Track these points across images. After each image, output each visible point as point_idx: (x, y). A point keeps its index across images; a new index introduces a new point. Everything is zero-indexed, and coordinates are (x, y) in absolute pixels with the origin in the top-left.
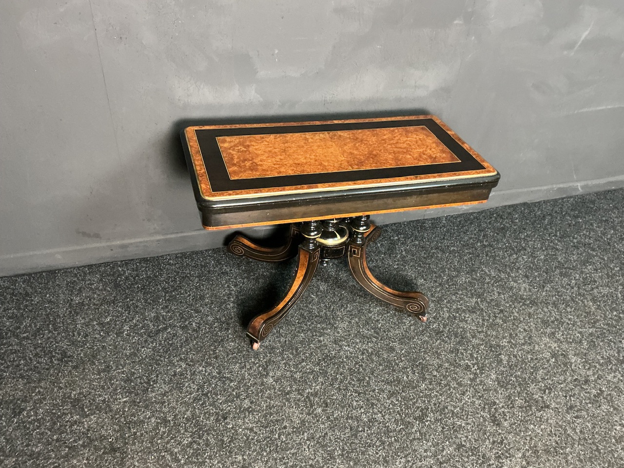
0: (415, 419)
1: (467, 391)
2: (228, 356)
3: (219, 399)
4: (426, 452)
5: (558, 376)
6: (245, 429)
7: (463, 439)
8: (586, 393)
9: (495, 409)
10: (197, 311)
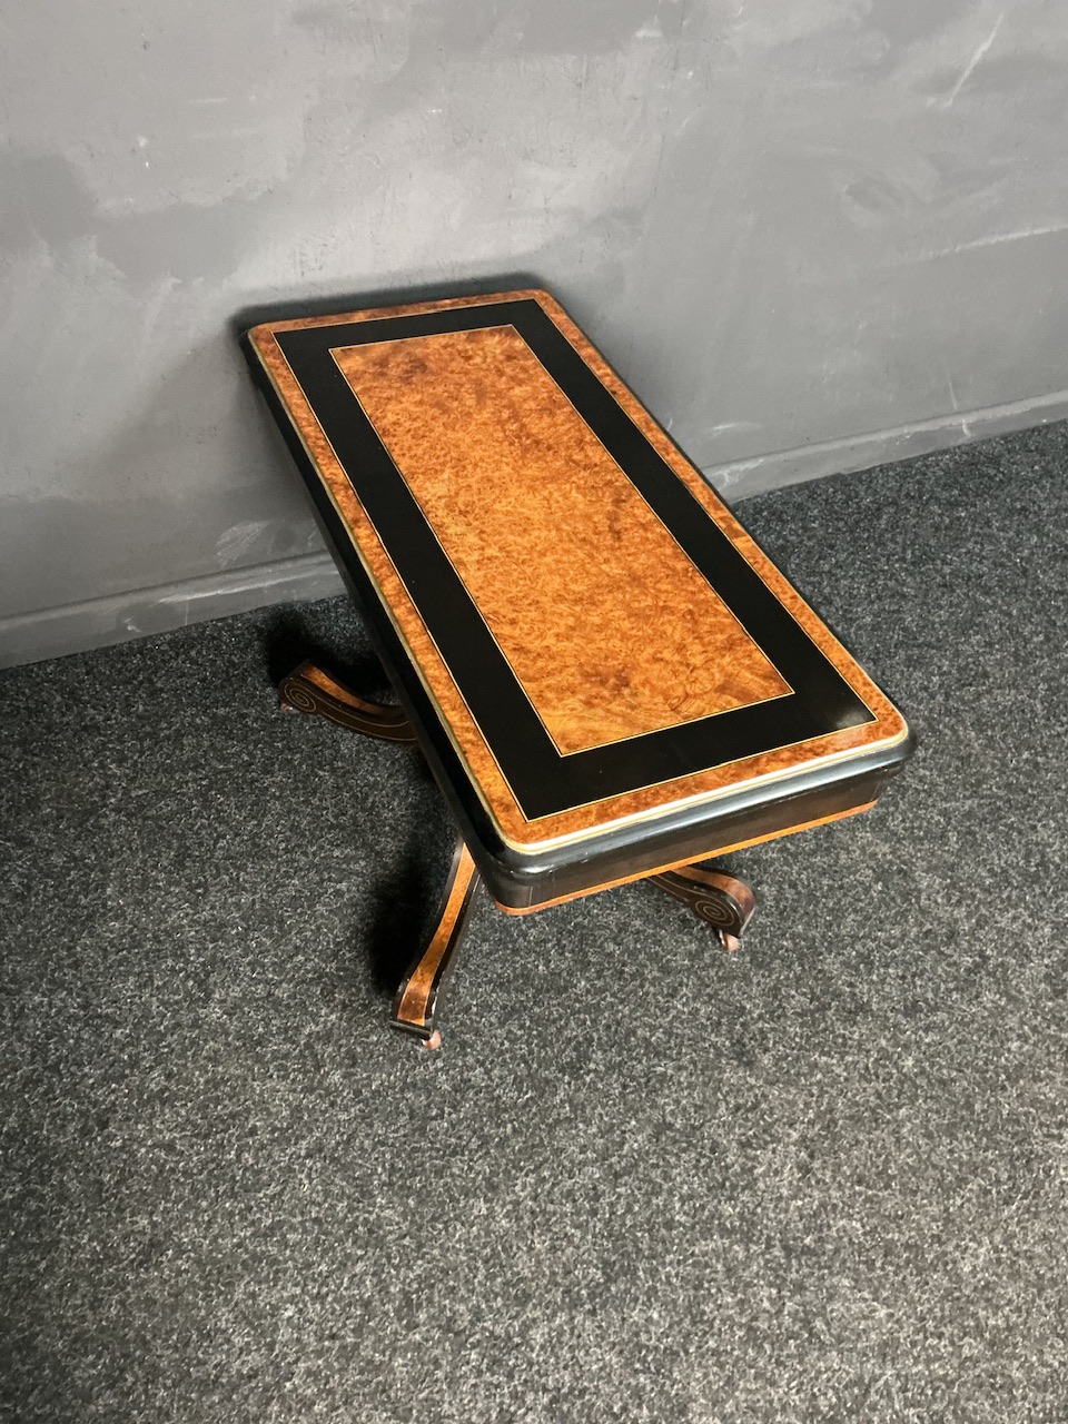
0: (562, 1070)
1: (681, 984)
2: (105, 957)
3: (86, 1075)
4: (584, 1153)
5: (888, 927)
6: (154, 1146)
7: (668, 1109)
8: (949, 965)
9: (743, 1025)
10: (22, 842)
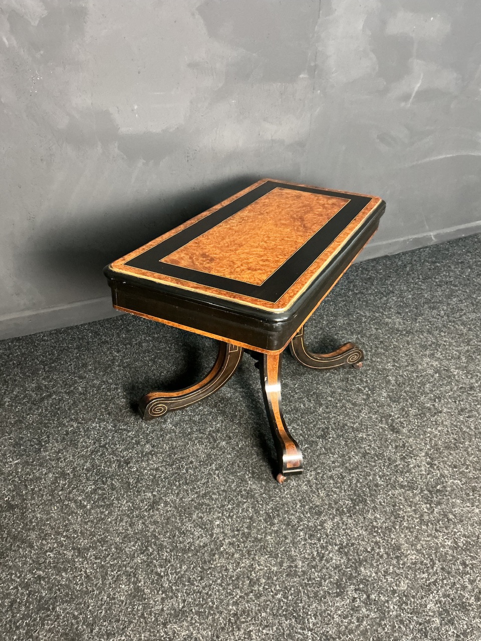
0: (318, 437)
1: (362, 409)
2: (121, 411)
3: (118, 448)
4: (334, 464)
5: (444, 387)
6: (151, 469)
7: (367, 448)
8: (473, 397)
9: (391, 420)
10: (81, 377)
